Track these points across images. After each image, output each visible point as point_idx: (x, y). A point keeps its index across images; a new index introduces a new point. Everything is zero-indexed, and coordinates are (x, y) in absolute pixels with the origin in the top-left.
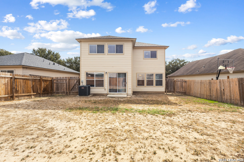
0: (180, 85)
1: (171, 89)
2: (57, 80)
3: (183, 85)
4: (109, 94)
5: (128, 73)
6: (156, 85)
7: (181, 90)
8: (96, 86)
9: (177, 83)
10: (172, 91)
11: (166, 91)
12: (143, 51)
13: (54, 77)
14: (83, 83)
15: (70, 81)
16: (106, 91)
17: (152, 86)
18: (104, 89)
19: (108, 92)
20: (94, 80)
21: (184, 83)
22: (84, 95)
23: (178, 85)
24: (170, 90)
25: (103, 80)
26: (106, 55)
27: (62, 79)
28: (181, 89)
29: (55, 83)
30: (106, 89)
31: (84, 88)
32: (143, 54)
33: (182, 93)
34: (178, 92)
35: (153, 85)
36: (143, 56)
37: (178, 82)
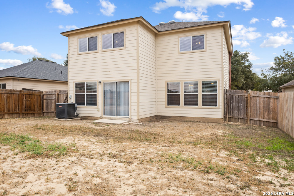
0: (262, 106)
1: (238, 114)
2: (47, 95)
3: (271, 104)
4: (104, 117)
5: (132, 81)
6: (203, 105)
7: (266, 117)
8: (87, 105)
9: (255, 101)
10: (241, 117)
11: (225, 117)
12: (179, 38)
13: (44, 91)
14: (71, 99)
15: (60, 96)
16: (100, 112)
17: (195, 106)
18: (97, 109)
19: (102, 114)
20: (84, 95)
21: (272, 100)
22: (62, 117)
23: (258, 105)
24: (236, 116)
25: (96, 94)
26: (100, 52)
27: (52, 94)
28: (266, 114)
29: (45, 99)
30: (100, 110)
31: (61, 107)
32: (178, 44)
33: (267, 124)
34: (258, 122)
35: (197, 105)
36: (177, 49)
37: (258, 98)
